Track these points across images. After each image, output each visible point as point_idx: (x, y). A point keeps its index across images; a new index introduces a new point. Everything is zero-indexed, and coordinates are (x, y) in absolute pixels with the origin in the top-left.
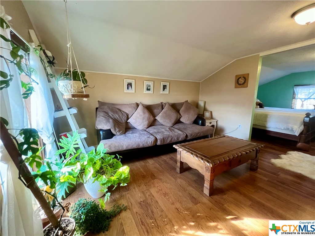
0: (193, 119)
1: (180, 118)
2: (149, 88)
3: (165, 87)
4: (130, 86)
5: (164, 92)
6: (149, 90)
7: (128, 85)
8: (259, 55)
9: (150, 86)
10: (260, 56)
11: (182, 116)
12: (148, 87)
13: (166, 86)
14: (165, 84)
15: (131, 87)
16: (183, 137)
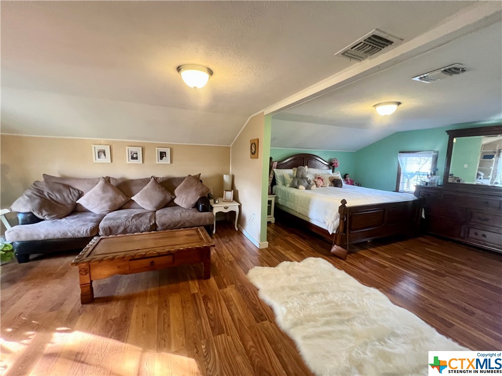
0: (193, 202)
1: (174, 199)
2: (135, 156)
3: (162, 155)
4: (103, 154)
5: (161, 162)
6: (136, 158)
7: (99, 153)
8: (263, 112)
9: (137, 154)
10: (265, 114)
11: (176, 197)
12: (133, 155)
13: (165, 153)
14: (163, 150)
15: (105, 155)
16: (147, 227)
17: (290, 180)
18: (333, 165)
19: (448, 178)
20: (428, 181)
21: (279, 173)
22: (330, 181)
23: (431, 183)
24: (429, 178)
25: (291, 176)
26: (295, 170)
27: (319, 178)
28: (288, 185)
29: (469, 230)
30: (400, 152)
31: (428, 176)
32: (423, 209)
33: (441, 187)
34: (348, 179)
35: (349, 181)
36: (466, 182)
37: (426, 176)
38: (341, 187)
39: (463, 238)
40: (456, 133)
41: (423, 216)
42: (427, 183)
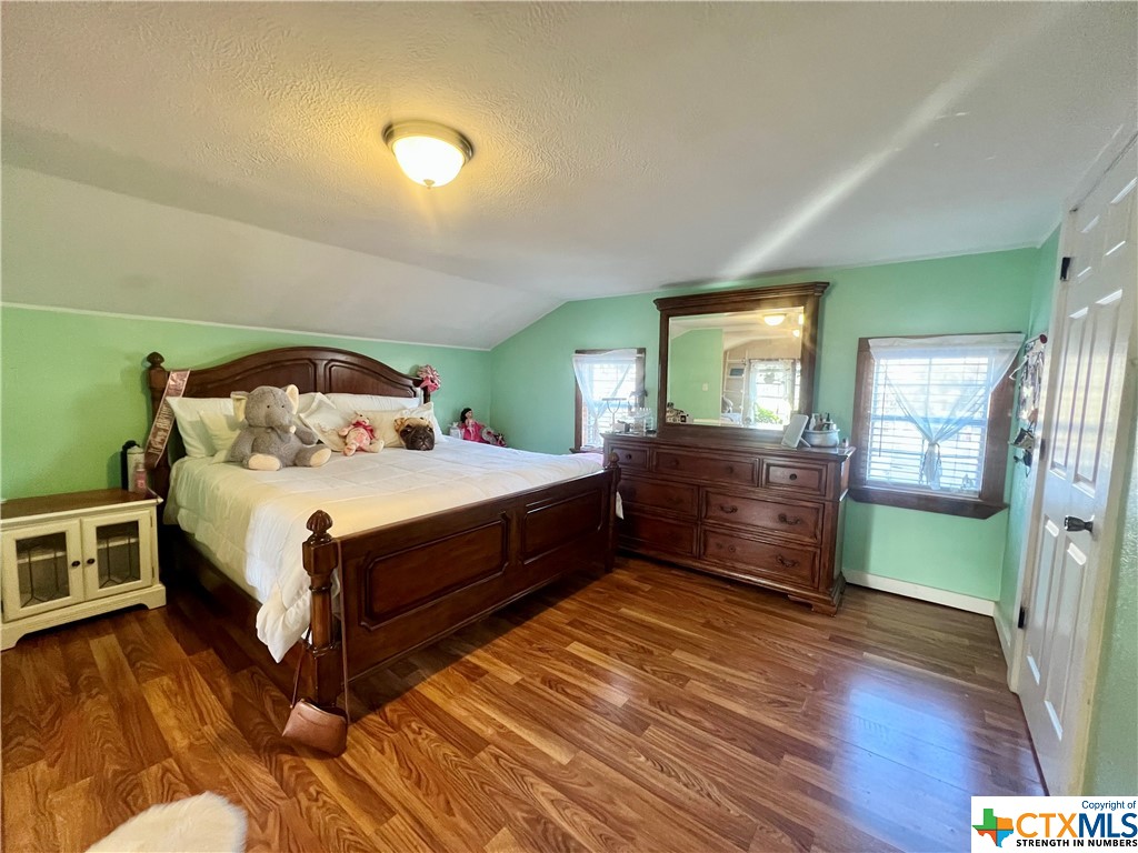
17: (228, 437)
18: (423, 385)
19: (665, 412)
20: (631, 421)
21: (189, 412)
22: (397, 431)
23: (637, 427)
24: (631, 414)
25: (233, 425)
26: (239, 400)
27: (358, 424)
28: (221, 455)
29: (706, 536)
30: (577, 352)
31: (630, 408)
32: (618, 494)
33: (655, 436)
34: (470, 422)
35: (470, 429)
36: (697, 421)
37: (627, 410)
38: (430, 448)
39: (698, 558)
40: (673, 306)
41: (620, 513)
42: (628, 427)
